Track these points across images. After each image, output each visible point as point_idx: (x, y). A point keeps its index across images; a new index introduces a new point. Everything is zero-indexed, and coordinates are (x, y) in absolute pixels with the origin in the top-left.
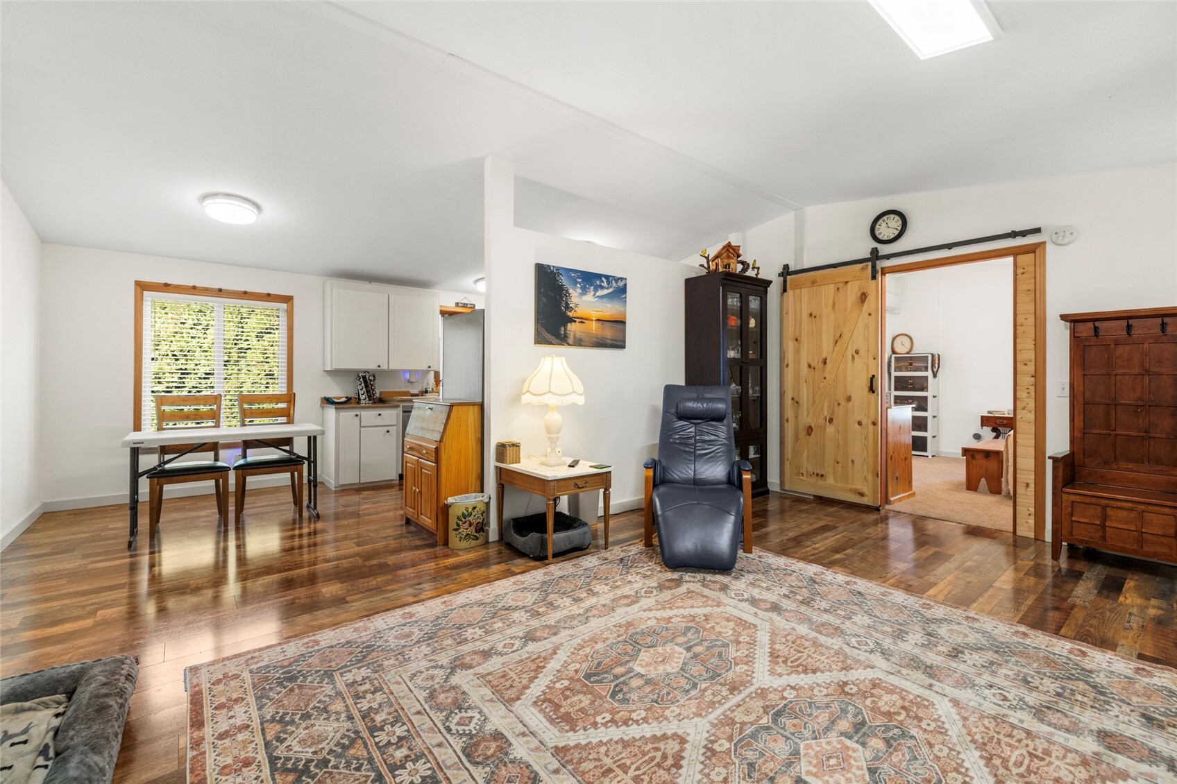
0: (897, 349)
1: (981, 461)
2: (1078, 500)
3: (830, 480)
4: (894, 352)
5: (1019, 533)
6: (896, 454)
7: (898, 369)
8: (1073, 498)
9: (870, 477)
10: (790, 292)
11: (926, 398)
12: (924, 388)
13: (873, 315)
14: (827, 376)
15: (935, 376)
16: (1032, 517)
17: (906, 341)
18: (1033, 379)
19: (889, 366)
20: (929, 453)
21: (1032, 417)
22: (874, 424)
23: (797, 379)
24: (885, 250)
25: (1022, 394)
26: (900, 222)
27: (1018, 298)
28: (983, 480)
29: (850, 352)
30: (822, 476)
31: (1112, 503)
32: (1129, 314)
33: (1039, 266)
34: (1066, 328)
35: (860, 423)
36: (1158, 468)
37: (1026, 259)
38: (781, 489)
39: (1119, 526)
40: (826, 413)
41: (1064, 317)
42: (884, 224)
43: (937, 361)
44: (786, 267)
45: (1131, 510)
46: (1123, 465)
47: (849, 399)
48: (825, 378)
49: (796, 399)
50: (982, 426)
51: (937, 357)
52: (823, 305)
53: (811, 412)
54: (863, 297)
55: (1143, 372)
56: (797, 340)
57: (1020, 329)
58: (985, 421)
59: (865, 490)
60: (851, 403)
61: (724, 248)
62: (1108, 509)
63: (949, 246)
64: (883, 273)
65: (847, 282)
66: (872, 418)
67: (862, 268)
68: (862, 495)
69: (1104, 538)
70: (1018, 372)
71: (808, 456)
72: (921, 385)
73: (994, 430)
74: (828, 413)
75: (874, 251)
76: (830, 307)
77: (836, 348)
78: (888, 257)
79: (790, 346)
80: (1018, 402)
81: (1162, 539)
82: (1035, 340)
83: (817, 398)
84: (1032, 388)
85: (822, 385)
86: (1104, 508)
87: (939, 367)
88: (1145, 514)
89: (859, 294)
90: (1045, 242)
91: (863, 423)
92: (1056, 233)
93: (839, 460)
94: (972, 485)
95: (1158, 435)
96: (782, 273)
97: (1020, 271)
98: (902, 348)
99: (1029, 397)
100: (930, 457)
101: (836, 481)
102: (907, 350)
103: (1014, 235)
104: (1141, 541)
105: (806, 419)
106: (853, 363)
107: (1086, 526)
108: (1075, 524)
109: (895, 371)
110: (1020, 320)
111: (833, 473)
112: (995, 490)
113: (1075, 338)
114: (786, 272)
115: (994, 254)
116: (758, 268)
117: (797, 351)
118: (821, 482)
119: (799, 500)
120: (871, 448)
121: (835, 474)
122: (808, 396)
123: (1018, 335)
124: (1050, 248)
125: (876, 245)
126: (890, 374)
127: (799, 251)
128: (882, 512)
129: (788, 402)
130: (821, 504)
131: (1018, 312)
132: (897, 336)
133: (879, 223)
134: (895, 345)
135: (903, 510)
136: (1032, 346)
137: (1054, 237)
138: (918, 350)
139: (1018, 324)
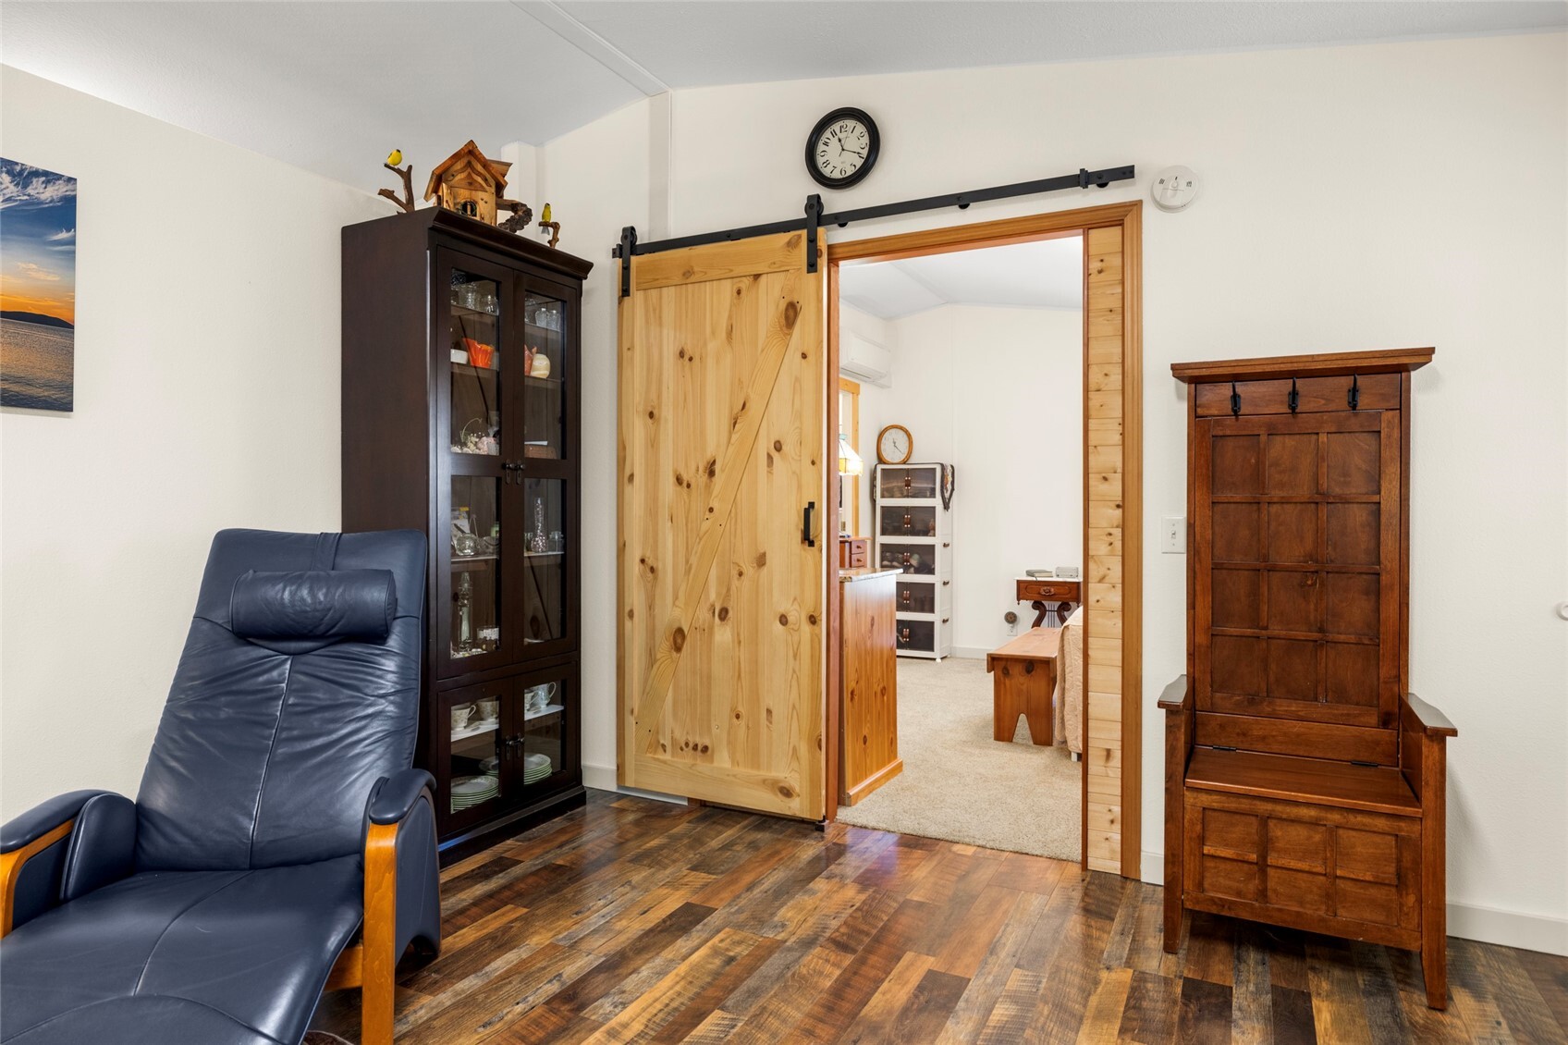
0: (887, 456)
1: (1018, 679)
2: (1215, 805)
3: (722, 760)
4: (881, 460)
5: (1094, 864)
6: (862, 683)
7: (888, 493)
8: (1205, 800)
9: (804, 750)
10: (637, 296)
11: (931, 548)
12: (928, 530)
13: (811, 358)
14: (715, 505)
15: (946, 507)
16: (1117, 827)
17: (901, 436)
18: (1120, 510)
19: (873, 486)
20: (936, 654)
21: (1115, 598)
22: (813, 620)
23: (652, 511)
24: (836, 202)
25: (1098, 548)
26: (866, 140)
27: (1091, 328)
28: (1023, 717)
29: (764, 446)
30: (705, 749)
31: (1279, 808)
32: (1295, 367)
33: (1130, 253)
34: (1179, 397)
35: (783, 620)
36: (1343, 709)
37: (1106, 238)
38: (619, 787)
39: (1293, 864)
40: (713, 596)
41: (1179, 371)
42: (834, 142)
43: (950, 479)
44: (629, 233)
45: (1314, 823)
46: (1283, 706)
47: (761, 561)
48: (711, 510)
49: (650, 562)
50: (1019, 599)
51: (949, 470)
52: (708, 330)
53: (681, 595)
54: (791, 313)
55: (1318, 498)
56: (651, 415)
57: (1095, 399)
58: (1025, 589)
59: (795, 780)
60: (765, 569)
61: (456, 157)
62: (1271, 823)
63: (963, 201)
64: (833, 261)
65: (757, 276)
66: (808, 608)
67: (789, 244)
68: (787, 793)
69: (1263, 894)
70: (1091, 498)
71: (675, 703)
72: (922, 522)
73: (1038, 605)
74: (718, 594)
75: (814, 203)
76: (724, 335)
77: (734, 437)
78: (842, 219)
79: (638, 430)
80: (1092, 566)
81: (1373, 891)
82: (1123, 424)
83: (694, 560)
84: (1118, 532)
85: (706, 525)
86: (1264, 820)
87: (953, 490)
88: (1341, 832)
89: (783, 305)
90: (1141, 202)
91: (791, 619)
92: (1162, 182)
93: (741, 709)
94: (1004, 732)
95: (1342, 638)
96: (620, 247)
97: (1095, 265)
98: (894, 455)
99: (1112, 554)
100: (938, 660)
101: (735, 762)
102: (903, 457)
103: (1084, 179)
104: (1331, 898)
105: (672, 613)
106: (770, 472)
107: (1228, 866)
108: (1210, 864)
109: (883, 496)
110: (1095, 377)
111: (729, 743)
112: (1043, 737)
113: (1199, 420)
114: (629, 246)
115: (1046, 224)
116: (556, 226)
117: (653, 443)
118: (702, 766)
119: (655, 812)
120: (805, 681)
121: (731, 743)
122: (675, 554)
123: (1092, 412)
124: (1150, 215)
125: (816, 189)
126: (873, 501)
127: (658, 198)
128: (830, 831)
129: (634, 569)
130: (703, 819)
131: (1092, 360)
132: (886, 429)
133: (823, 138)
134: (883, 447)
135: (872, 824)
136: (1117, 438)
137: (1158, 189)
138: (921, 458)
139: (1092, 386)
